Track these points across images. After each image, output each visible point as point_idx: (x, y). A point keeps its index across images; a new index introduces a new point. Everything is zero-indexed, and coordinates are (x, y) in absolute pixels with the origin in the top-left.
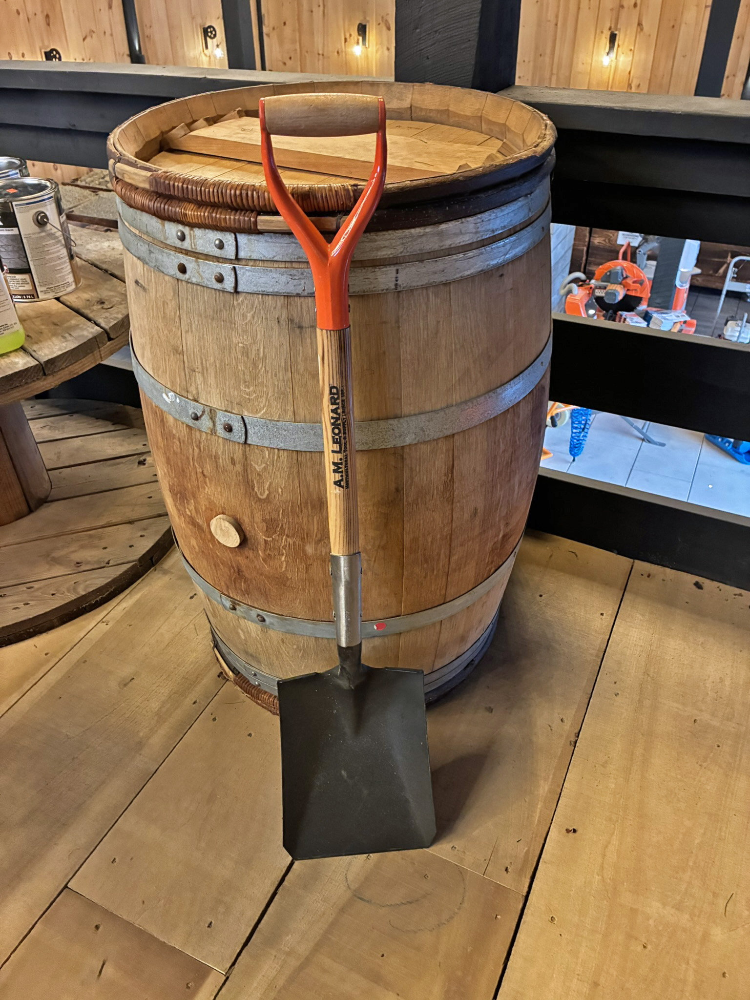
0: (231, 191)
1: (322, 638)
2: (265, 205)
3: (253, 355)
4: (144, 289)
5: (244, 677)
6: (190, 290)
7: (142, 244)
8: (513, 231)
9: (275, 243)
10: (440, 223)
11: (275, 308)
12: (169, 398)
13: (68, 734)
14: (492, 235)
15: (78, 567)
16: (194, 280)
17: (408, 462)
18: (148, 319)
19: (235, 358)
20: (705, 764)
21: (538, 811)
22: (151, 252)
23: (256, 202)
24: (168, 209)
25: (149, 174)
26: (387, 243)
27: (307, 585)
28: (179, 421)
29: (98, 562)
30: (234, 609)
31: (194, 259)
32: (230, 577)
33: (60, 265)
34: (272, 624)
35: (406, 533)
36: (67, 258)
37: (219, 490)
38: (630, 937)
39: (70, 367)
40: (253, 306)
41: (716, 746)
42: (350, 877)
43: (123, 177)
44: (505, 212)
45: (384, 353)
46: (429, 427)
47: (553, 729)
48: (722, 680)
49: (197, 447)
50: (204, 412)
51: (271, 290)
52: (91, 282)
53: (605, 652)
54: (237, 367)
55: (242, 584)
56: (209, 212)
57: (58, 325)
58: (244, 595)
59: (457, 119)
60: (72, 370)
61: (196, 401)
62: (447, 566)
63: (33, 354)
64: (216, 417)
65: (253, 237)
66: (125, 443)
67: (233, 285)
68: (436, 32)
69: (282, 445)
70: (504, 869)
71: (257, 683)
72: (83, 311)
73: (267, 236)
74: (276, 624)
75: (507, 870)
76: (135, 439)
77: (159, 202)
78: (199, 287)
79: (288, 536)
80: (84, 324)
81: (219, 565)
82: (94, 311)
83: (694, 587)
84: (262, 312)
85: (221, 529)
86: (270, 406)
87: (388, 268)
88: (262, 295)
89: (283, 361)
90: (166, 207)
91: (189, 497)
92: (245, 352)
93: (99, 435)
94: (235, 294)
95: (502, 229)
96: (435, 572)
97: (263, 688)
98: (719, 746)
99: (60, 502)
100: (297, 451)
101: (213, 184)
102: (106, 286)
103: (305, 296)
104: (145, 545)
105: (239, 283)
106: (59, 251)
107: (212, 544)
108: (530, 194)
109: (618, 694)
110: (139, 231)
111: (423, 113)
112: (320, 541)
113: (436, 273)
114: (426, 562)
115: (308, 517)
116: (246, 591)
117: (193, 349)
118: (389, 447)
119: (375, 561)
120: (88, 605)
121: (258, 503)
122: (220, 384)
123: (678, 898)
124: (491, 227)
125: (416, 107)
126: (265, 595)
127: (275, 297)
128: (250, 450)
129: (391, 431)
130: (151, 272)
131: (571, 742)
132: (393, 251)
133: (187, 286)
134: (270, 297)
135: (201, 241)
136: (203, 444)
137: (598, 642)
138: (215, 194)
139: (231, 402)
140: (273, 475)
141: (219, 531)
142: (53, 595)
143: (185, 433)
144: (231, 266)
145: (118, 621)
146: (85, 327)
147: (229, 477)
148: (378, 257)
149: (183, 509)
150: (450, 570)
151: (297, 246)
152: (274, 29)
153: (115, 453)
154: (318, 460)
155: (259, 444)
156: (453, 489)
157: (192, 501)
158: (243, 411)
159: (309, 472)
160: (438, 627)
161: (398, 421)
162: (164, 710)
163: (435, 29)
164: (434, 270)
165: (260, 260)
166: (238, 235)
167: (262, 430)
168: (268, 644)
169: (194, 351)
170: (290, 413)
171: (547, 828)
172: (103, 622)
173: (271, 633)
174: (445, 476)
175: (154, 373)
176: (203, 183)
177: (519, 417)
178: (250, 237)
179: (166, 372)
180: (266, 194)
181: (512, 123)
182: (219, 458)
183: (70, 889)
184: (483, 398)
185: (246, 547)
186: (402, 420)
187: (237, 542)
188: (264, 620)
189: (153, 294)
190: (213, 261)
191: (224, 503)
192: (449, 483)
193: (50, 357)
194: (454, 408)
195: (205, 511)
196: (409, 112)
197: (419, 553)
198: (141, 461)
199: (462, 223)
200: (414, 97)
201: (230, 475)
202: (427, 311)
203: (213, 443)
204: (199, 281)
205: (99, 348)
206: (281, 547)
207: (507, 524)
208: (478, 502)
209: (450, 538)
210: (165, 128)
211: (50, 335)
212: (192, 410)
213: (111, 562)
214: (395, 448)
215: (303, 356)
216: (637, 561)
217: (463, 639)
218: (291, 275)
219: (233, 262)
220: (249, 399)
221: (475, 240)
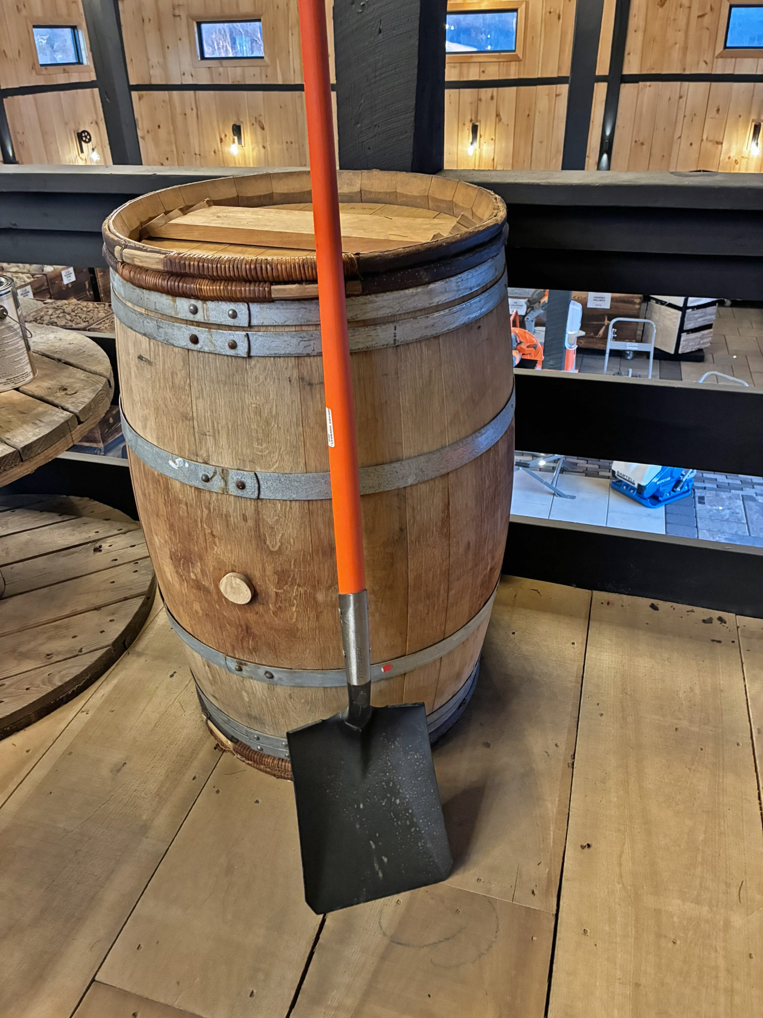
0: (246, 265)
1: (331, 688)
2: (279, 275)
3: (265, 414)
4: (149, 363)
5: (244, 744)
6: (202, 359)
7: (149, 321)
8: (485, 289)
9: (287, 309)
10: (429, 283)
11: (287, 368)
12: (176, 464)
13: (66, 828)
14: (470, 292)
15: (49, 658)
16: (206, 349)
17: (410, 501)
18: (153, 391)
19: (247, 418)
20: (693, 768)
21: (552, 833)
22: (159, 327)
23: (270, 274)
24: (183, 286)
25: (162, 256)
26: (385, 303)
27: (317, 633)
28: (186, 485)
29: (70, 651)
30: (240, 670)
31: (207, 329)
32: (237, 637)
33: (19, 357)
34: (280, 679)
35: (410, 571)
36: (25, 349)
37: (229, 547)
38: (659, 936)
39: (45, 452)
40: (265, 368)
41: (699, 749)
42: (384, 923)
43: (133, 261)
44: (479, 272)
45: (386, 402)
46: (428, 468)
47: (550, 754)
48: (692, 690)
49: (206, 509)
50: (215, 473)
51: (283, 352)
52: (48, 372)
53: (583, 677)
54: (250, 426)
55: (250, 642)
56: (224, 286)
57: (25, 413)
58: (252, 653)
59: (404, 199)
60: (47, 454)
61: (206, 463)
62: (446, 601)
63: (7, 441)
64: (228, 476)
65: (265, 306)
66: (75, 532)
67: (246, 350)
68: (375, 126)
69: (294, 496)
70: (531, 893)
71: (259, 747)
72: (47, 398)
73: (278, 303)
74: (284, 679)
75: (533, 892)
76: (86, 528)
77: (172, 280)
78: (210, 355)
79: (299, 585)
80: (52, 410)
81: (225, 626)
82: (58, 397)
83: (651, 609)
84: (274, 373)
85: (232, 587)
86: (282, 460)
87: (387, 325)
88: (274, 357)
89: (294, 416)
90: (181, 284)
91: (195, 560)
92: (258, 411)
93: (47, 527)
94: (247, 360)
95: (477, 287)
96: (436, 608)
97: (265, 752)
98: (702, 749)
99: (15, 597)
100: (308, 501)
101: (229, 261)
102: (64, 374)
103: (314, 356)
104: (117, 629)
105: (252, 348)
106: (17, 343)
107: (219, 605)
108: (495, 256)
109: (602, 714)
110: (146, 309)
111: (373, 196)
112: (330, 587)
113: (427, 328)
114: (428, 598)
115: (319, 564)
116: (254, 649)
117: (205, 414)
118: (393, 488)
119: (382, 601)
120: (66, 696)
121: (269, 556)
122: (233, 444)
123: (696, 893)
124: (469, 285)
125: (366, 191)
126: (274, 649)
127: (286, 359)
128: (262, 505)
129: (395, 473)
130: (158, 346)
131: (568, 764)
132: (391, 310)
133: (198, 355)
134: (282, 359)
135: (214, 312)
136: (213, 504)
137: (575, 668)
138: (231, 269)
139: (244, 460)
140: (285, 526)
141: (229, 589)
142: (27, 689)
143: (194, 496)
144: (244, 333)
145: (98, 709)
146: (54, 413)
147: (241, 535)
148: (379, 316)
149: (186, 574)
150: (449, 605)
151: (306, 311)
152: (148, 132)
153: (66, 543)
154: (329, 507)
155: (272, 498)
156: (449, 525)
157: (199, 564)
158: (255, 467)
159: (320, 519)
160: (438, 664)
161: (401, 464)
162: (164, 789)
163: (375, 123)
164: (426, 325)
165: (271, 326)
166: (251, 305)
167: (275, 484)
168: (274, 702)
169: (205, 416)
170: (302, 465)
171: (563, 848)
172: (82, 712)
173: (279, 689)
174: (442, 512)
175: (158, 442)
176: (219, 261)
177: (498, 455)
178: (262, 306)
179: (173, 439)
180: (279, 267)
181: (459, 199)
182: (230, 517)
183: (98, 982)
184: (470, 438)
185: (256, 602)
186: (404, 463)
187: (248, 597)
188: (272, 677)
189: (160, 367)
190: (226, 330)
191: (234, 561)
192: (446, 520)
193: (26, 443)
194: (448, 449)
195: (213, 571)
196: (360, 195)
197: (422, 590)
198: (97, 548)
199: (446, 282)
200: (363, 181)
201: (242, 532)
202: (421, 362)
203: (224, 503)
204: (212, 349)
205: (71, 432)
206: (292, 598)
207: (493, 558)
208: (469, 536)
209: (447, 574)
210: (144, 220)
211: (20, 423)
212: (203, 473)
213: (83, 650)
214: (398, 489)
215: (314, 410)
216: (595, 592)
217: (458, 676)
218: (301, 337)
219: (245, 329)
220: (262, 456)
221: (457, 297)
